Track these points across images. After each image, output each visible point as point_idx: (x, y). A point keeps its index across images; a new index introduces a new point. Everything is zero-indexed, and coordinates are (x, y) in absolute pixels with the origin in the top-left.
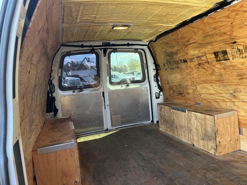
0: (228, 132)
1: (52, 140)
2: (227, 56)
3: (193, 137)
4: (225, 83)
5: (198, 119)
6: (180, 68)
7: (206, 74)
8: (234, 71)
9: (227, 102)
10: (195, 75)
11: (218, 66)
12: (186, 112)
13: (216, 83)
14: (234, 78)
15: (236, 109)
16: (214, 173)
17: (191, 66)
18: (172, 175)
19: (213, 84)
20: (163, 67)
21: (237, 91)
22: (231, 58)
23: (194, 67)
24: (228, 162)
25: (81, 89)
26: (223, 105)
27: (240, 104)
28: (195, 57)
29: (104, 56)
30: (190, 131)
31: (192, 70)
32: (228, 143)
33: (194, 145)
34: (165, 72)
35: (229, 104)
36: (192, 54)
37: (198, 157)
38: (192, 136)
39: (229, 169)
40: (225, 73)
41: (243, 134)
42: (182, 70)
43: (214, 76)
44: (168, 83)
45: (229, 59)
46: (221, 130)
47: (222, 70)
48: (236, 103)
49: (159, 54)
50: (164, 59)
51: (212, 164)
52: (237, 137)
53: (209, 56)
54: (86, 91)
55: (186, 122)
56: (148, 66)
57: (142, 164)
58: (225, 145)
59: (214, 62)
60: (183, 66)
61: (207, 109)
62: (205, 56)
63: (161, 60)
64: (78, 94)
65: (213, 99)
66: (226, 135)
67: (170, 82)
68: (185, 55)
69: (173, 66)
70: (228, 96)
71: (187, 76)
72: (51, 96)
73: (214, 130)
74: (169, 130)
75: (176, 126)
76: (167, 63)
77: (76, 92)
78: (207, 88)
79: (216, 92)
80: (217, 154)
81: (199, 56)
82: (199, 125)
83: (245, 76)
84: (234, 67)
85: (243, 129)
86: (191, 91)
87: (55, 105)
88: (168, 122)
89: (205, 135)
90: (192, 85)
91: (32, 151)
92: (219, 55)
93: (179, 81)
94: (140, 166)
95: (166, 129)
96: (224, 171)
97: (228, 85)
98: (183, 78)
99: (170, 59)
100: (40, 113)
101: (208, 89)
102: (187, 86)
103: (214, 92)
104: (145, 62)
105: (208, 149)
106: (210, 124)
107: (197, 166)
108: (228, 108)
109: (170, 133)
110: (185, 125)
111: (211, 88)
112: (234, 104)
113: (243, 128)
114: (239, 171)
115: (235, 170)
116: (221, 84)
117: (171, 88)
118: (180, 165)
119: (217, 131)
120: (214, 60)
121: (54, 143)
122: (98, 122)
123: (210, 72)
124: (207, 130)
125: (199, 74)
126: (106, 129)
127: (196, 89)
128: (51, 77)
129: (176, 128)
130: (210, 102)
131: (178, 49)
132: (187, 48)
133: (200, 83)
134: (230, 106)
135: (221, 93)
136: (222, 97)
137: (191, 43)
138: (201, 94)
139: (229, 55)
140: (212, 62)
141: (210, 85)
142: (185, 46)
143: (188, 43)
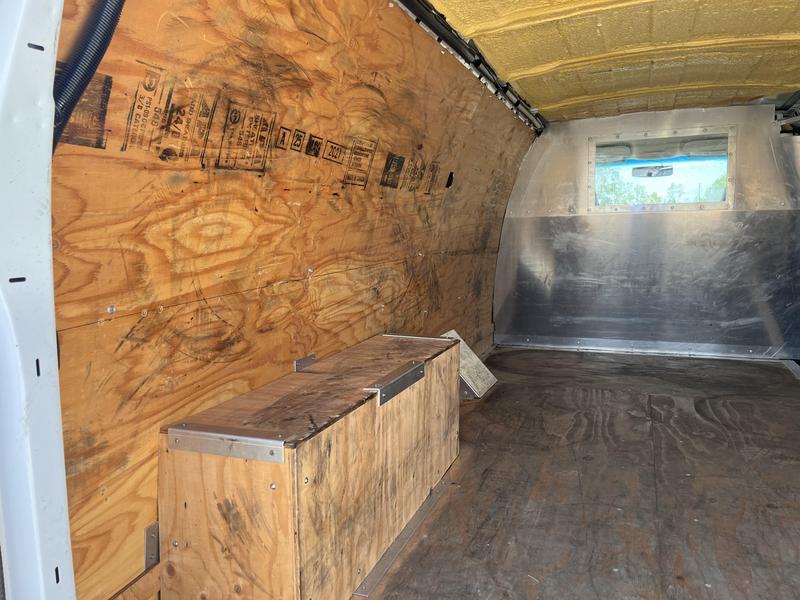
2: (398, 175)
6: (273, 178)
7: (346, 223)
8: (392, 220)
19: (352, 262)
20: (149, 129)
21: (383, 277)
23: (328, 190)
28: (350, 145)
31: (313, 201)
33: (431, 491)
34: (145, 176)
53: (377, 160)
59: (376, 184)
68: (329, 119)
69: (237, 152)
76: (209, 113)
81: (361, 149)
82: (443, 393)
90: (291, 278)
92: (392, 165)
102: (269, 284)
111: (344, 278)
116: (365, 261)
120: (379, 176)
125: (327, 223)
127: (303, 295)
130: (336, 335)
131: (327, 71)
132: (355, 93)
133: (321, 262)
134: (370, 328)
135: (359, 293)
136: (360, 303)
137: (376, 84)
138: (315, 312)
139: (402, 175)
140: (372, 184)
141: (344, 267)
142: (353, 81)
143: (368, 79)
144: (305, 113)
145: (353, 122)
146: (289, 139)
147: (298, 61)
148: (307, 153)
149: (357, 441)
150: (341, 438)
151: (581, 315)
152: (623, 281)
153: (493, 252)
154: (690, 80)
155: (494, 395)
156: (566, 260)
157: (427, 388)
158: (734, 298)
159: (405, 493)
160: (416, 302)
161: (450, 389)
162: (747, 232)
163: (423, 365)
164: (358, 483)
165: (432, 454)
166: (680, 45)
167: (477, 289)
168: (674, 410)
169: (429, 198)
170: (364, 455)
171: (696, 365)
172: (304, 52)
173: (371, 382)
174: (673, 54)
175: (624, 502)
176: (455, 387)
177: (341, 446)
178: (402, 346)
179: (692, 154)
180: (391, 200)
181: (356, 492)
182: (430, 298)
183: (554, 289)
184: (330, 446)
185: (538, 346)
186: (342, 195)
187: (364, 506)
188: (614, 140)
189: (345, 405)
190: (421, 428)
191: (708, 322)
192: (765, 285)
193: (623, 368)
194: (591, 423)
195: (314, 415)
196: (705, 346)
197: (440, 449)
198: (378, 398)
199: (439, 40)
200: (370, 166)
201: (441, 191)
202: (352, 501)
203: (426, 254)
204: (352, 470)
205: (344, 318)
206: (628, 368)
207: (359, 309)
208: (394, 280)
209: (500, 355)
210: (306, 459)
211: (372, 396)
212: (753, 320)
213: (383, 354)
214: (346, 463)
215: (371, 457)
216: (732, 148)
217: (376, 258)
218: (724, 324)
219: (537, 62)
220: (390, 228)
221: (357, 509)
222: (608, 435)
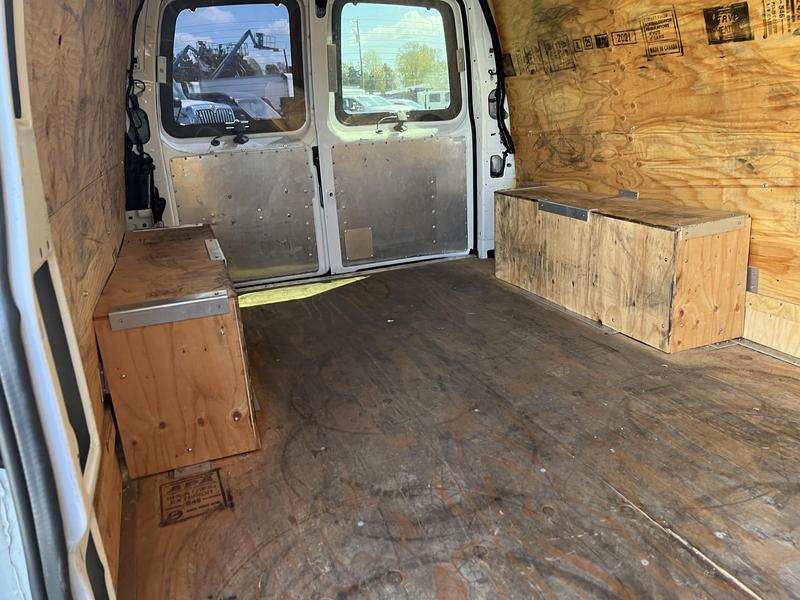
0: (713, 281)
1: (154, 290)
2: (746, 25)
3: (600, 298)
4: (728, 121)
5: (625, 241)
6: (582, 69)
7: (668, 89)
8: (763, 78)
9: (722, 187)
10: (631, 95)
11: (712, 61)
12: (586, 220)
13: (695, 120)
14: (760, 104)
15: (750, 211)
16: (655, 399)
17: (621, 59)
18: (528, 402)
19: (688, 125)
20: (524, 65)
21: (763, 150)
22: (758, 33)
23: (632, 66)
24: (700, 372)
25: (239, 135)
26: (709, 197)
27: (762, 194)
28: (637, 26)
29: (320, 16)
30: (594, 279)
31: (620, 77)
32: (706, 316)
33: (600, 322)
34: (529, 82)
35: (730, 194)
36: (628, 14)
37: (610, 356)
38: (597, 296)
39: (700, 389)
40: (733, 87)
41: (759, 291)
42: (588, 77)
43: (692, 98)
44: (536, 123)
45: (751, 38)
46: (692, 275)
47: (725, 75)
48: (752, 192)
49: (514, 16)
50: (528, 33)
51: (650, 374)
52: (738, 297)
53: (686, 24)
54: (256, 143)
55: (585, 250)
56: (472, 58)
57: (437, 371)
58: (698, 322)
59: (700, 46)
60: (593, 59)
61: (656, 209)
62: (672, 25)
63: (518, 38)
64: (232, 150)
65: (679, 176)
66: (705, 290)
67: (542, 120)
68: (605, 18)
69: (557, 62)
70: (728, 166)
71: (603, 96)
72: (138, 153)
73: (668, 275)
74: (526, 276)
75: (551, 263)
76: (539, 50)
77: (222, 144)
78: (664, 141)
79: (693, 154)
80: (668, 349)
81: (653, 24)
82: (626, 259)
83: (795, 99)
84: (765, 65)
85: (760, 275)
86: (608, 152)
87: (155, 185)
88: (525, 251)
89: (640, 292)
90: (615, 131)
91: (94, 319)
92: (721, 19)
93: (574, 114)
94: (432, 378)
95: (517, 272)
96: (685, 393)
97: (736, 128)
98: (586, 105)
99: (551, 33)
100: (107, 205)
101: (669, 143)
102: (598, 133)
103: (688, 155)
104: (461, 44)
105: (642, 333)
106: (660, 258)
107: (606, 380)
108: (724, 209)
109: (528, 288)
110: (580, 259)
111: (678, 140)
112: (745, 195)
113: (760, 270)
114: (732, 396)
115: (719, 392)
116: (714, 126)
117: (543, 142)
118: (553, 376)
119: (678, 279)
120: (701, 37)
121: (163, 297)
122: (300, 248)
123: (682, 83)
124: (646, 274)
125: (643, 91)
126: (324, 272)
127: (627, 145)
128: (132, 82)
129: (551, 269)
133: (645, 122)
134: (732, 202)
138: (640, 161)
139: (756, 22)
140: (693, 47)
144: (584, 25)
146: (581, 44)
148: (598, 47)
163: (586, 212)
180: (747, 55)
186: (651, 66)
200: (677, 33)
207: (705, 174)
220: (764, 89)
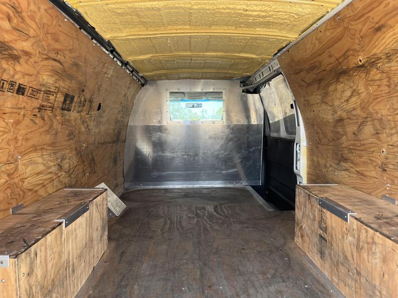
2: (71, 105)
11: (59, 118)
21: (64, 158)
22: (72, 109)
23: (30, 113)
28: (43, 89)
36: (43, 80)
45: (70, 111)
47: (60, 125)
48: (61, 178)
53: (59, 97)
59: (58, 110)
68: (32, 75)
71: (5, 133)
78: (34, 162)
81: (49, 91)
90: (8, 162)
120: (60, 105)
125: (30, 130)
127: (15, 171)
130: (36, 191)
131: (29, 51)
132: (46, 62)
133: (25, 152)
134: (57, 186)
135: (50, 167)
136: (50, 173)
137: (58, 59)
138: (23, 180)
139: (73, 105)
140: (56, 110)
141: (40, 154)
142: (44, 57)
143: (53, 55)
144: (16, 72)
145: (45, 77)
146: (6, 86)
147: (12, 45)
148: (17, 93)
149: (52, 249)
150: (43, 248)
151: (166, 171)
152: (183, 155)
153: (122, 142)
154: (207, 68)
155: (125, 214)
156: (158, 145)
157: (91, 216)
158: (227, 161)
159: (79, 272)
160: (82, 170)
161: (103, 214)
162: (231, 133)
163: (88, 204)
164: (53, 271)
165: (94, 249)
166: (202, 54)
167: (115, 161)
168: (206, 212)
169: (88, 116)
170: (56, 256)
171: (214, 191)
172: (16, 40)
173: (59, 216)
174: (200, 57)
175: (186, 257)
176: (105, 213)
177: (43, 253)
178: (76, 194)
179: (209, 99)
180: (67, 117)
181: (52, 277)
182: (90, 167)
183: (153, 159)
184: (36, 254)
185: (147, 187)
186: (38, 115)
187: (57, 282)
188: (177, 91)
189: (45, 231)
190: (88, 236)
191: (218, 171)
192: (238, 155)
193: (185, 195)
194: (172, 222)
195: (26, 239)
196: (217, 182)
197: (98, 246)
198: (64, 224)
199: (92, 39)
200: (55, 100)
201: (95, 113)
202: (50, 281)
203: (88, 145)
204: (50, 265)
205: (41, 182)
206: (187, 194)
207: (49, 176)
208: (70, 159)
209: (128, 193)
210: (23, 263)
211: (60, 224)
212: (235, 170)
213: (65, 200)
214: (46, 262)
215: (60, 256)
216: (224, 97)
217: (59, 148)
218: (224, 172)
219: (141, 54)
220: (67, 132)
221: (53, 285)
222: (178, 227)
